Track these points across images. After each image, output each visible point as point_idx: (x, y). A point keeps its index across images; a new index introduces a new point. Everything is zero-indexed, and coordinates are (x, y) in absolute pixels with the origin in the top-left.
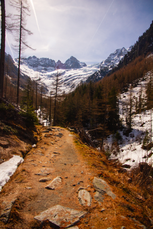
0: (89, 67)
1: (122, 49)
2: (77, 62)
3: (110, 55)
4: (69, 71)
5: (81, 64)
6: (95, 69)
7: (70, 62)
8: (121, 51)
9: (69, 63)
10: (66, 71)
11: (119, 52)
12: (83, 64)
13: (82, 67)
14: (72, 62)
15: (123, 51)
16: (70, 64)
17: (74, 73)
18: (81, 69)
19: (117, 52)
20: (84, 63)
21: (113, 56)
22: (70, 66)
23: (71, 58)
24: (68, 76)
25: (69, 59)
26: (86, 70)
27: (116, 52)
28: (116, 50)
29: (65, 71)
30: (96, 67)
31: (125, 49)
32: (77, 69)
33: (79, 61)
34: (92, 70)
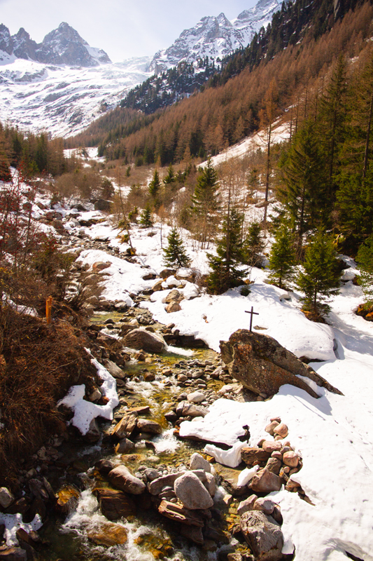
0: (118, 65)
1: (218, 17)
2: (81, 45)
3: (183, 34)
4: (58, 71)
5: (91, 53)
6: (139, 72)
7: (58, 41)
8: (216, 24)
9: (54, 44)
10: (48, 70)
11: (211, 25)
12: (101, 55)
13: (97, 64)
14: (64, 43)
15: (220, 25)
16: (60, 48)
17: (75, 78)
18: (97, 68)
19: (204, 24)
20: (102, 51)
21: (192, 37)
22: (60, 55)
23: (60, 29)
24: (57, 85)
25: (54, 31)
26: (111, 72)
27: (201, 26)
28: (202, 20)
29: (44, 69)
30: (139, 68)
31: (225, 19)
32: (84, 69)
33: (86, 44)
34: (129, 74)
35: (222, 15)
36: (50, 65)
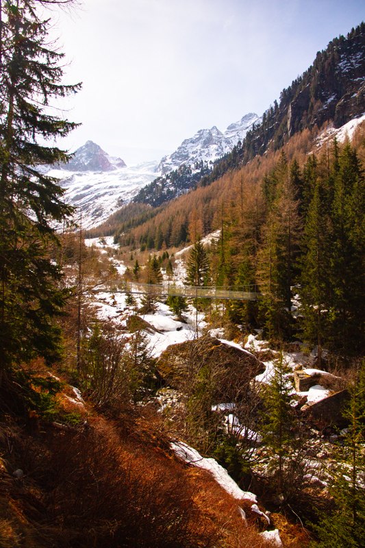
0: (132, 168)
1: (212, 129)
2: (102, 155)
3: (184, 143)
4: (84, 176)
5: (111, 161)
6: (150, 173)
7: (84, 154)
8: (210, 134)
9: (81, 157)
10: (76, 176)
11: (206, 135)
12: (119, 162)
13: (115, 169)
14: (89, 155)
15: (213, 135)
16: (86, 159)
17: (97, 181)
18: (115, 172)
19: (201, 135)
20: (120, 159)
21: (192, 144)
22: (86, 164)
23: (87, 146)
24: (82, 187)
25: (81, 148)
26: (126, 175)
27: (198, 136)
28: (199, 132)
29: (72, 176)
30: (149, 169)
31: (217, 130)
32: (104, 173)
33: (107, 154)
34: (141, 175)
35: (214, 128)
36: (77, 173)
